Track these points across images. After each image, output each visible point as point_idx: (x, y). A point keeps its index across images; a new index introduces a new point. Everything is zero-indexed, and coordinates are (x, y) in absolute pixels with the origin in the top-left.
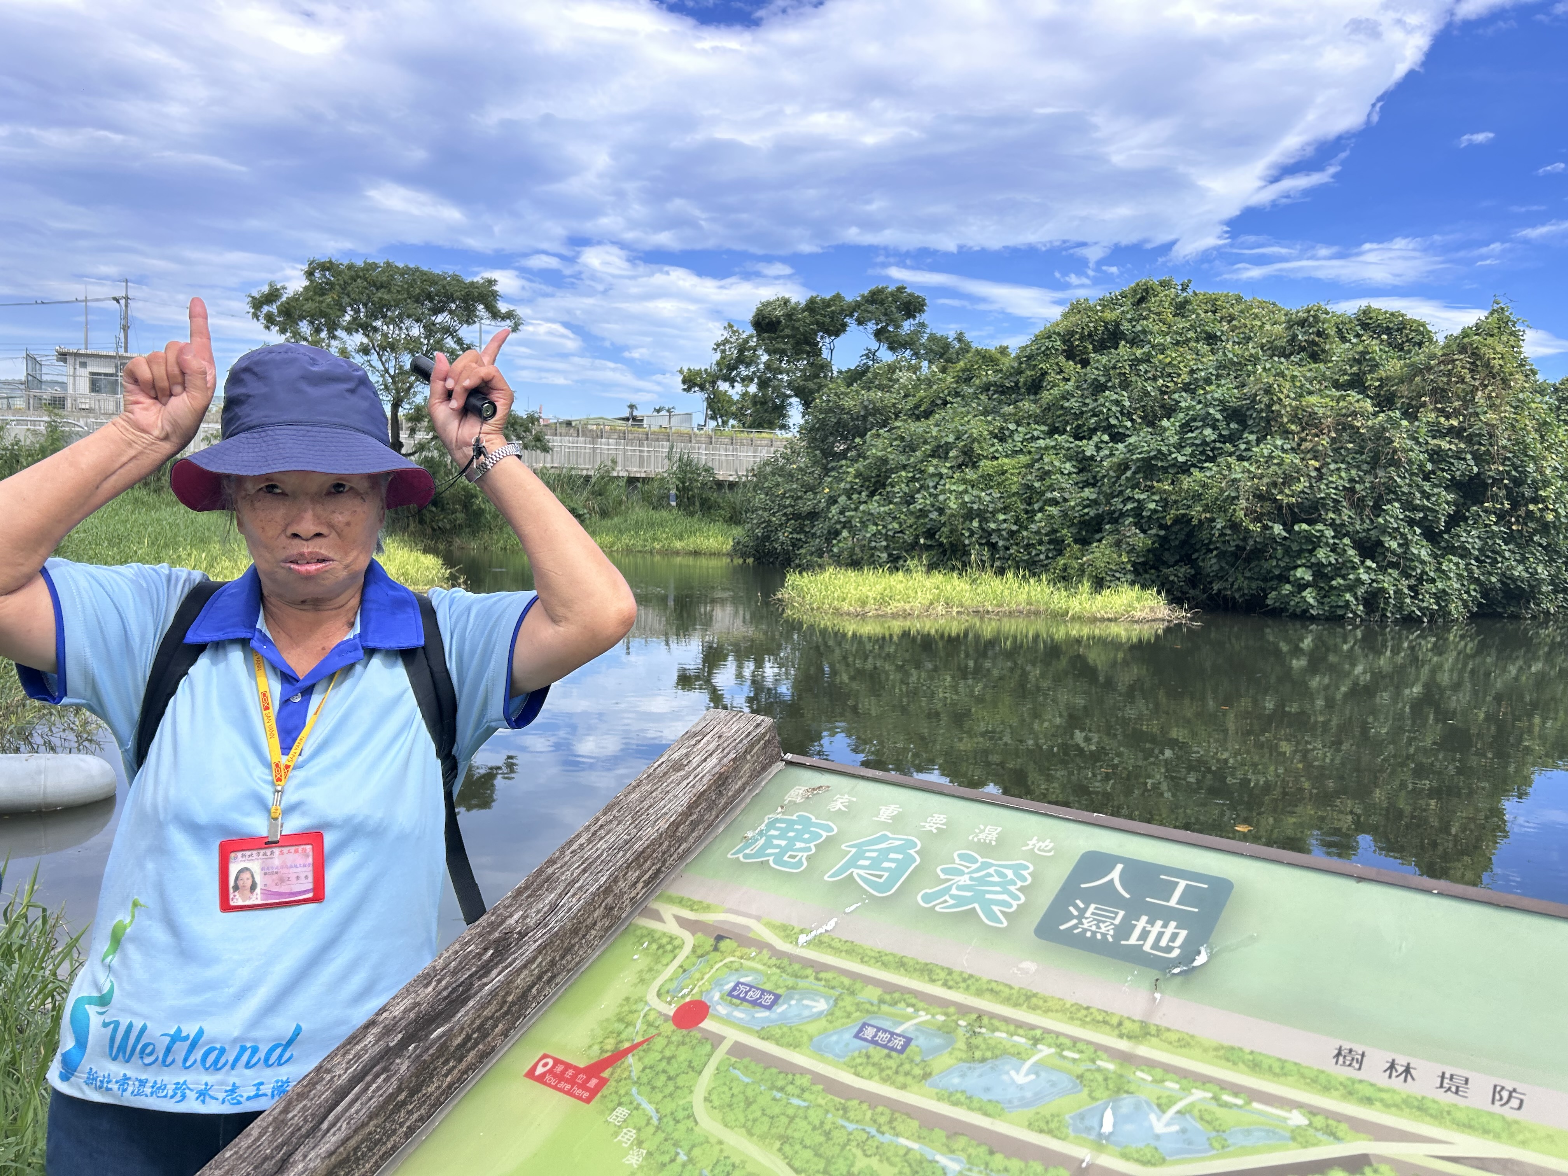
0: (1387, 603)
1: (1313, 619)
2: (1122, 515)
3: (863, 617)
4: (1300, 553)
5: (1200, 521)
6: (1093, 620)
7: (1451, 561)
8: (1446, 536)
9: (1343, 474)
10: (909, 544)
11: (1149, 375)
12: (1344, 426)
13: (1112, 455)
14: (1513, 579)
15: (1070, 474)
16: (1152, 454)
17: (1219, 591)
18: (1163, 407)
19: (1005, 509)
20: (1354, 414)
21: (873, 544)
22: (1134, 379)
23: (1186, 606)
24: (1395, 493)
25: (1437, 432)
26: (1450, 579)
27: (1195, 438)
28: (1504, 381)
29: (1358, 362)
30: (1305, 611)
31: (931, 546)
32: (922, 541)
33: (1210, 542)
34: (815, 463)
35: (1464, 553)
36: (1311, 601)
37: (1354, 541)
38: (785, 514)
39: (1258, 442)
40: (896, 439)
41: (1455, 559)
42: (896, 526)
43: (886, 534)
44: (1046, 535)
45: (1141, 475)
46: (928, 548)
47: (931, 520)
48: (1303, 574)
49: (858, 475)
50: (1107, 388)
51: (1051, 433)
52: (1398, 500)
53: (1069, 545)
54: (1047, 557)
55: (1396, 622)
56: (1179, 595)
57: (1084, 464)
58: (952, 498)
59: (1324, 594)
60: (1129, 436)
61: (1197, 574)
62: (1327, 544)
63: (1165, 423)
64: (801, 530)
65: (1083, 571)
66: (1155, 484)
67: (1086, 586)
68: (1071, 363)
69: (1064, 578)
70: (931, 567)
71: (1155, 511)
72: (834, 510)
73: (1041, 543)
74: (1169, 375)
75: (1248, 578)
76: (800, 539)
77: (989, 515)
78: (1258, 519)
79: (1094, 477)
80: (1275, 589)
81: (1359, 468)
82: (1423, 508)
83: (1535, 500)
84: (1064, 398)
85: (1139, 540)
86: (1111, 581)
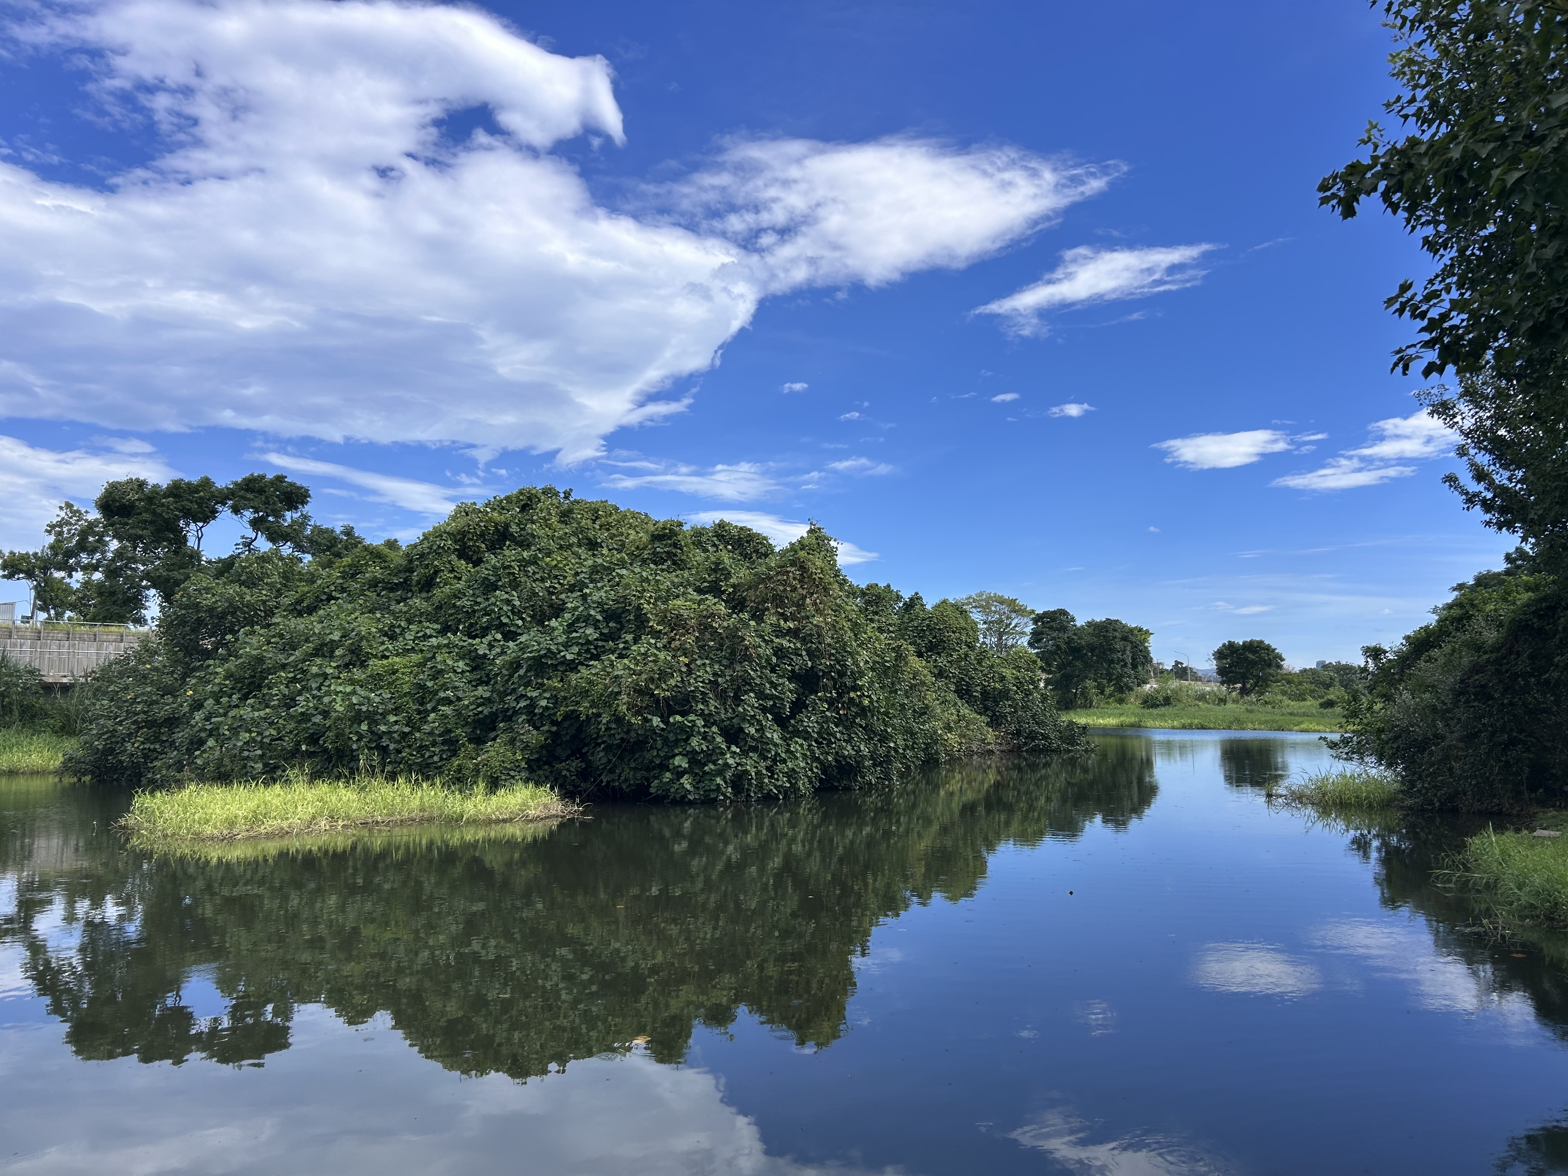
0: (750, 784)
1: (691, 803)
2: (516, 712)
3: (230, 840)
4: (676, 742)
5: (587, 716)
6: (489, 822)
7: (796, 743)
8: (792, 722)
9: (708, 669)
10: (289, 752)
11: (537, 576)
12: (705, 627)
13: (503, 653)
14: (844, 757)
15: (463, 672)
16: (542, 652)
17: (608, 782)
18: (551, 606)
19: (396, 711)
20: (713, 615)
21: (246, 753)
22: (523, 580)
23: (578, 800)
24: (750, 684)
25: (779, 632)
26: (797, 758)
27: (580, 637)
28: (826, 589)
29: (715, 571)
30: (684, 797)
31: (314, 752)
32: (304, 748)
33: (598, 737)
34: (175, 662)
35: (807, 736)
36: (688, 787)
37: (720, 729)
38: (135, 722)
39: (636, 641)
40: (274, 636)
41: (800, 741)
42: (274, 732)
43: (261, 741)
44: (440, 735)
45: (532, 673)
46: (310, 755)
47: (314, 724)
48: (680, 762)
49: (229, 675)
50: (496, 588)
51: (443, 632)
52: (752, 690)
53: (463, 745)
54: (441, 759)
55: (758, 801)
56: (572, 788)
57: (477, 662)
58: (339, 699)
59: (700, 778)
60: (521, 634)
61: (587, 767)
62: (699, 733)
63: (554, 623)
64: (157, 739)
65: (478, 771)
66: (546, 681)
67: (481, 787)
68: (463, 562)
69: (458, 779)
70: (315, 776)
71: (546, 708)
72: (198, 716)
73: (434, 744)
74: (556, 577)
75: (635, 769)
76: (155, 750)
77: (379, 717)
78: (638, 713)
79: (488, 675)
80: (655, 778)
81: (720, 662)
82: (772, 697)
83: (855, 688)
84: (455, 596)
85: (532, 736)
86: (506, 780)
